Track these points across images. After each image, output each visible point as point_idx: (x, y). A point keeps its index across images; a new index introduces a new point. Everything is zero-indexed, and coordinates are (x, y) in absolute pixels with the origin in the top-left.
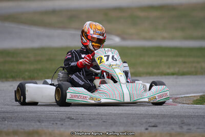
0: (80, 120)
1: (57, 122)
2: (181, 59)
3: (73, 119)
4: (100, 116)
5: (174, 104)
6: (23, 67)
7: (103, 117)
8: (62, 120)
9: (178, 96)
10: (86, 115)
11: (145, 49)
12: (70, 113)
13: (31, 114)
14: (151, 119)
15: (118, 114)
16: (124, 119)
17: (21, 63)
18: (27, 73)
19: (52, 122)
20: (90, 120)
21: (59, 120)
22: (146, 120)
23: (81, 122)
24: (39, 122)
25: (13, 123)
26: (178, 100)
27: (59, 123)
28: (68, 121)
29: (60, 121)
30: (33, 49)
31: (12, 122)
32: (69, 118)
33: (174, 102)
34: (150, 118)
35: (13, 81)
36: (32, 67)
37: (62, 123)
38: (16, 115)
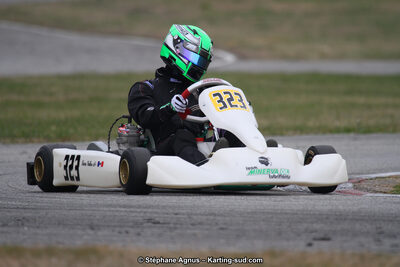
0: (172, 225)
1: (127, 229)
2: (361, 100)
3: (159, 223)
4: (212, 217)
5: (357, 192)
6: (43, 114)
7: (219, 218)
8: (137, 224)
9: (364, 177)
10: (183, 214)
11: (285, 79)
12: (150, 210)
13: (72, 212)
14: (315, 225)
15: (248, 213)
16: (262, 223)
17: (39, 105)
18: (53, 128)
19: (118, 229)
20: (193, 225)
21: (131, 224)
22: (305, 225)
23: (176, 228)
24: (92, 228)
25: (39, 231)
26: (364, 185)
27: (131, 230)
28: (150, 227)
29: (132, 227)
30: (61, 77)
31: (38, 227)
32: (149, 220)
33: (355, 188)
34: (312, 223)
35: (26, 142)
36: (62, 115)
37: (139, 230)
38: (43, 213)
